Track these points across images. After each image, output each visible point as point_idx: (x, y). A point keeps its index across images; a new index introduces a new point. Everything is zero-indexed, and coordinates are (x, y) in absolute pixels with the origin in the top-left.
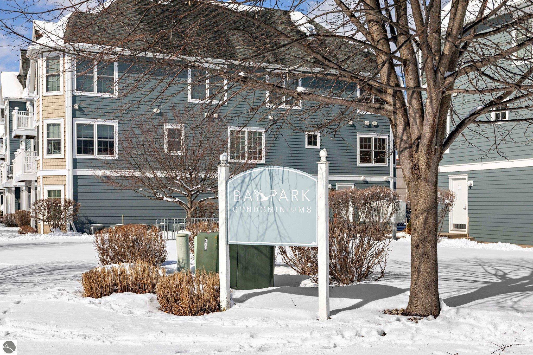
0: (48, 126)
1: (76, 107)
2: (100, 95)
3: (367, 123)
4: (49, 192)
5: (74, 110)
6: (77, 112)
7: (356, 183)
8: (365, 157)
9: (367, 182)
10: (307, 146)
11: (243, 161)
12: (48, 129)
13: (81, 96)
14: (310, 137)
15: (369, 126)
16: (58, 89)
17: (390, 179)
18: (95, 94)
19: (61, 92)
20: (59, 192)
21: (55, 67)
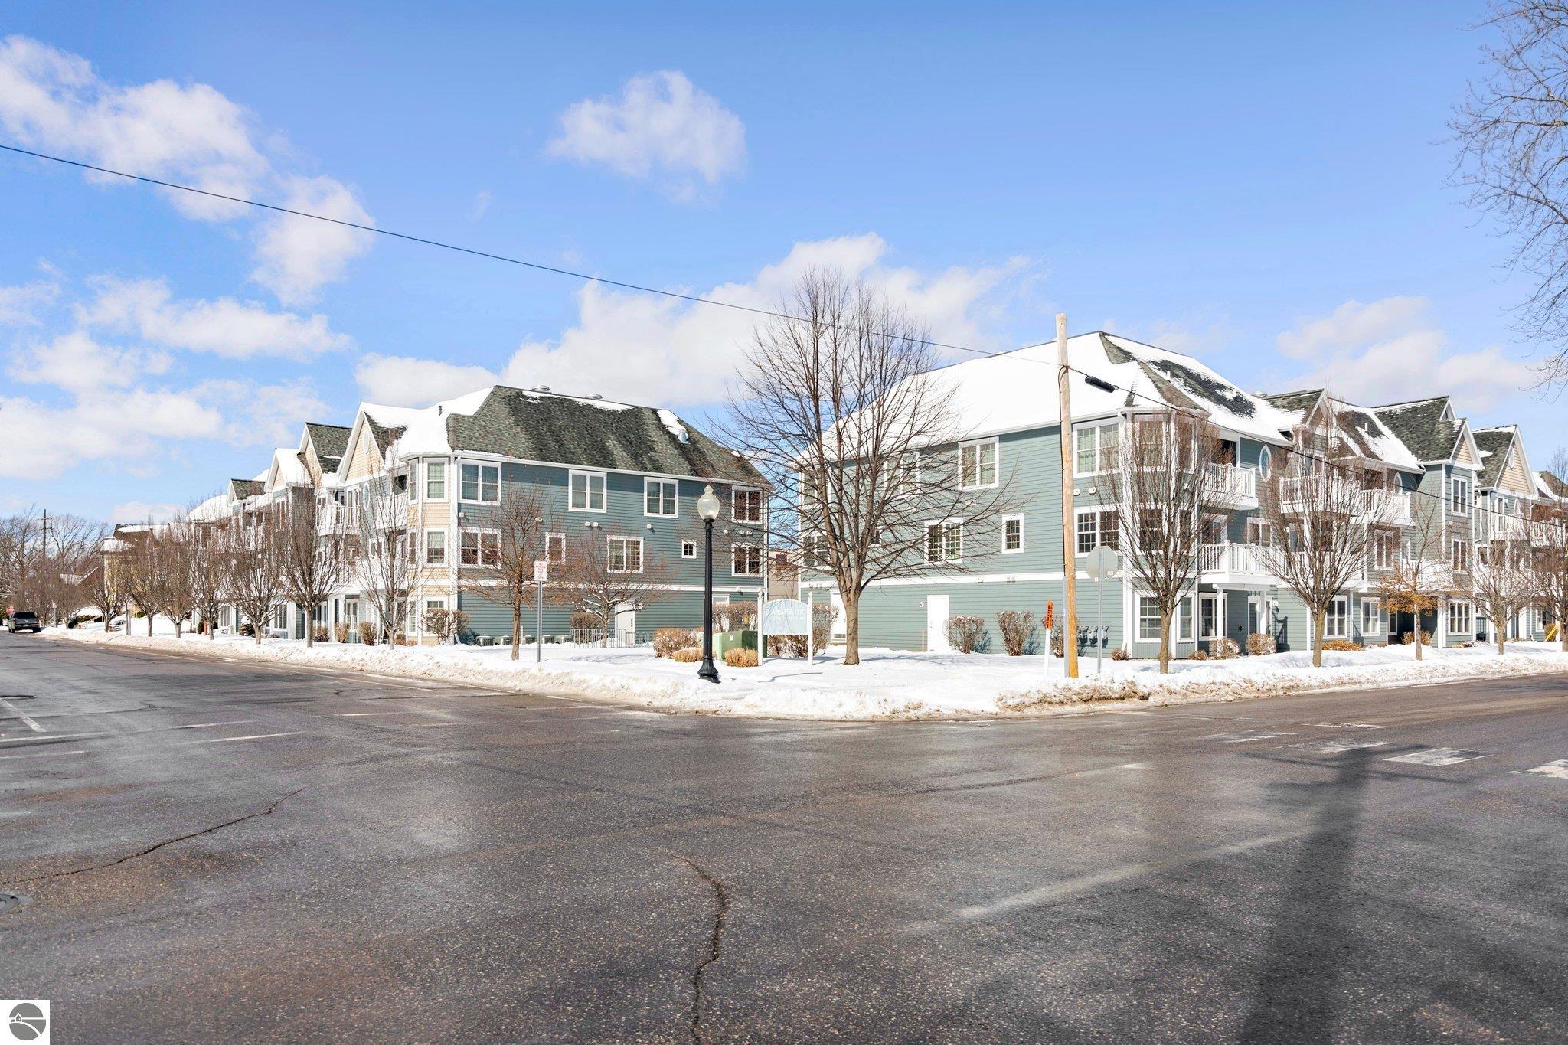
0: (429, 533)
1: (461, 515)
2: (484, 503)
3: (741, 532)
4: (429, 603)
5: (459, 519)
6: (462, 521)
7: (731, 595)
8: (739, 567)
9: (741, 593)
10: (683, 556)
11: (621, 571)
12: (429, 537)
13: (466, 504)
14: (686, 546)
15: (744, 536)
16: (442, 496)
17: (764, 590)
18: (480, 502)
19: (446, 500)
20: (441, 603)
21: (438, 474)
